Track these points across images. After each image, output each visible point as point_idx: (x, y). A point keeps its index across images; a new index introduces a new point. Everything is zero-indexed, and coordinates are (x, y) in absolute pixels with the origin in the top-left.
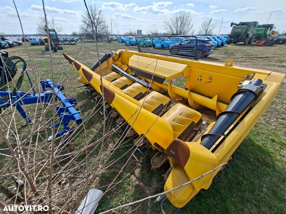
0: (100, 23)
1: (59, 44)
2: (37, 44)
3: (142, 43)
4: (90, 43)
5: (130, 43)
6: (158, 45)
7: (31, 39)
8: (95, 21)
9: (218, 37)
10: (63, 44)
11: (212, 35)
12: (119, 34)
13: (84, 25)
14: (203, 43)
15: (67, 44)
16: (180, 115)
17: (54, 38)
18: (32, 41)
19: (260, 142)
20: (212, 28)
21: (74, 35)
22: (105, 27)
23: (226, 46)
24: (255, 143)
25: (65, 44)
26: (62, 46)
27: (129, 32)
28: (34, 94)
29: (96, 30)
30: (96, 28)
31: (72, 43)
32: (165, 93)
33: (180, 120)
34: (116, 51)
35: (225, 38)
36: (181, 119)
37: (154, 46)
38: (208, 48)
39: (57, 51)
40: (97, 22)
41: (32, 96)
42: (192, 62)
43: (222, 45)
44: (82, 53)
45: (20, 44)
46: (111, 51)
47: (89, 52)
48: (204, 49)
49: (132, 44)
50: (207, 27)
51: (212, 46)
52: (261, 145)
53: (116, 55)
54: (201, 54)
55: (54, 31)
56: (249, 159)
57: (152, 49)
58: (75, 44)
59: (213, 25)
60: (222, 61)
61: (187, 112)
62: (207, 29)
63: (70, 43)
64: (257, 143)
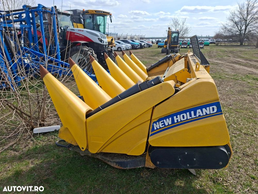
18: (160, 44)
45: (150, 46)
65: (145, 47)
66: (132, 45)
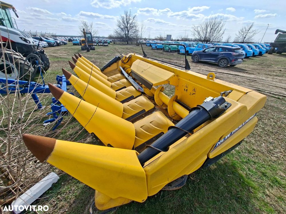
0: (133, 27)
1: (93, 45)
2: (78, 44)
3: (167, 48)
4: (121, 45)
5: (156, 47)
6: (183, 51)
7: (74, 40)
8: (129, 25)
9: (256, 46)
10: (97, 45)
11: (254, 43)
12: (150, 38)
13: (118, 29)
14: (229, 52)
15: (101, 45)
16: (150, 123)
17: (90, 40)
18: (74, 42)
19: (245, 172)
20: (252, 35)
21: (110, 37)
22: (137, 31)
23: (265, 56)
24: (237, 171)
25: (99, 45)
26: (95, 47)
27: (159, 36)
28: (44, 86)
29: (128, 34)
30: (128, 32)
31: (105, 44)
32: (151, 98)
33: (148, 128)
34: (127, 54)
35: (267, 47)
36: (150, 127)
37: (178, 51)
38: (235, 57)
39: (90, 51)
40: (130, 26)
41: (42, 87)
42: (180, 71)
43: (260, 54)
44: (109, 54)
45: (65, 44)
46: (121, 55)
47: (115, 53)
48: (230, 58)
49: (157, 48)
50: (245, 34)
51: (240, 55)
52: (244, 175)
53: (126, 58)
54: (225, 63)
55: (91, 34)
56: (219, 187)
57: (176, 54)
58: (108, 45)
59: (254, 32)
60: (250, 73)
61: (158, 122)
62: (245, 36)
63: (103, 45)
64: (241, 172)
65: (61, 45)
66: (47, 43)
